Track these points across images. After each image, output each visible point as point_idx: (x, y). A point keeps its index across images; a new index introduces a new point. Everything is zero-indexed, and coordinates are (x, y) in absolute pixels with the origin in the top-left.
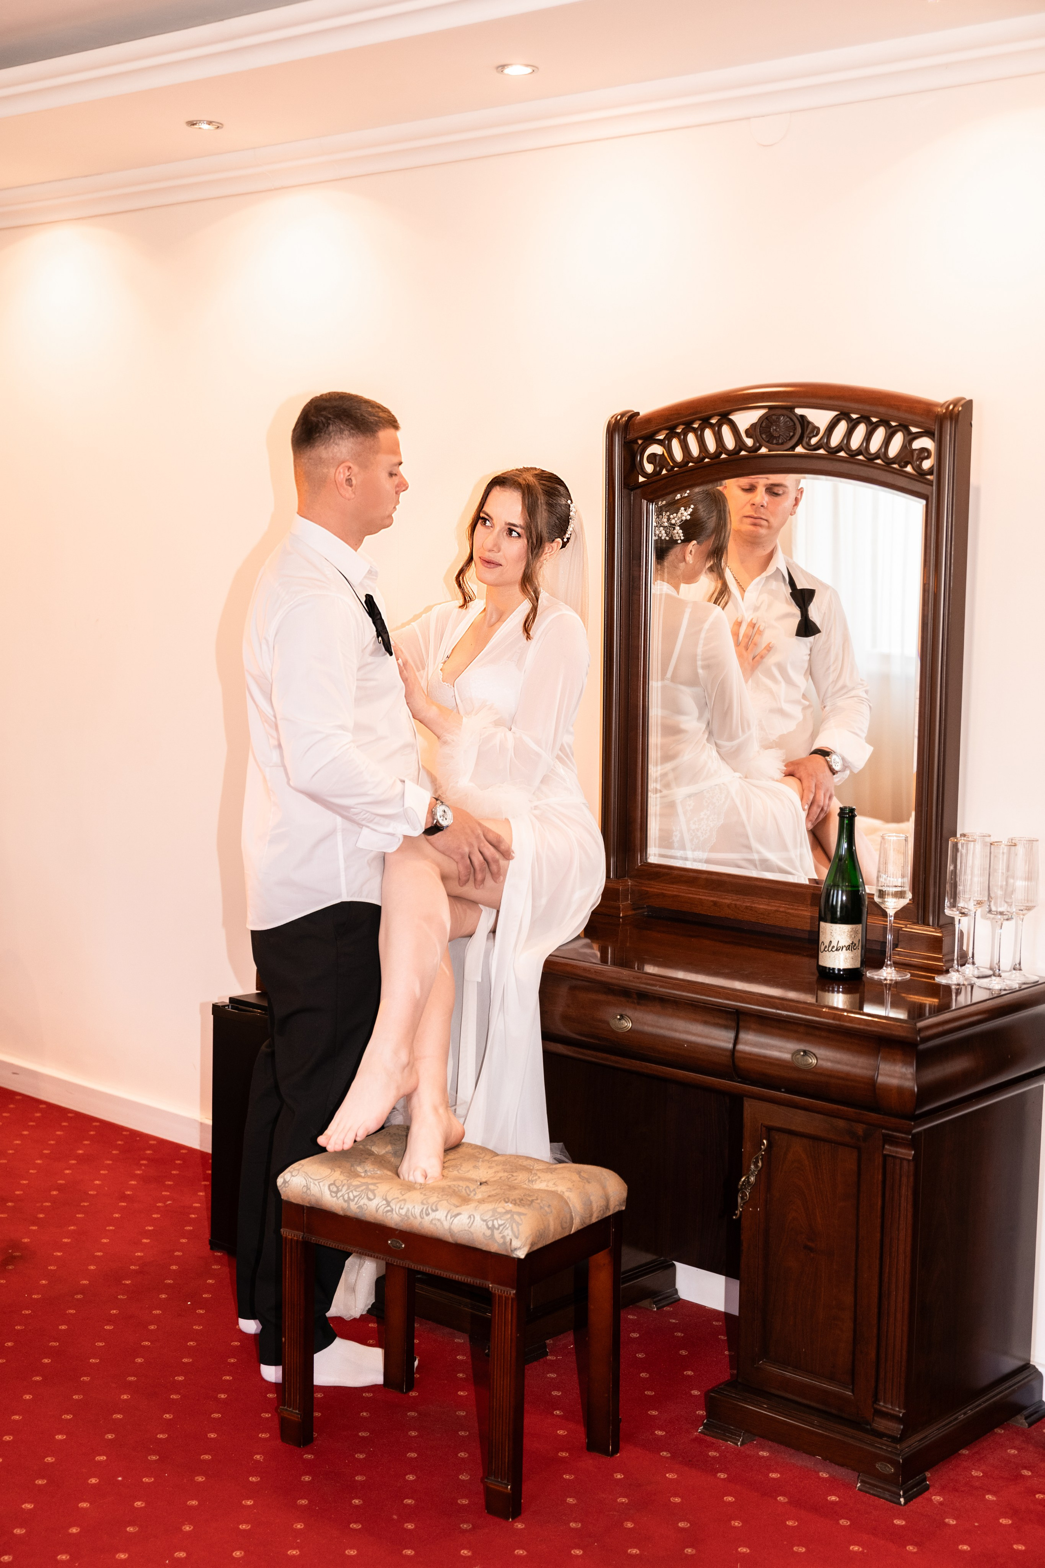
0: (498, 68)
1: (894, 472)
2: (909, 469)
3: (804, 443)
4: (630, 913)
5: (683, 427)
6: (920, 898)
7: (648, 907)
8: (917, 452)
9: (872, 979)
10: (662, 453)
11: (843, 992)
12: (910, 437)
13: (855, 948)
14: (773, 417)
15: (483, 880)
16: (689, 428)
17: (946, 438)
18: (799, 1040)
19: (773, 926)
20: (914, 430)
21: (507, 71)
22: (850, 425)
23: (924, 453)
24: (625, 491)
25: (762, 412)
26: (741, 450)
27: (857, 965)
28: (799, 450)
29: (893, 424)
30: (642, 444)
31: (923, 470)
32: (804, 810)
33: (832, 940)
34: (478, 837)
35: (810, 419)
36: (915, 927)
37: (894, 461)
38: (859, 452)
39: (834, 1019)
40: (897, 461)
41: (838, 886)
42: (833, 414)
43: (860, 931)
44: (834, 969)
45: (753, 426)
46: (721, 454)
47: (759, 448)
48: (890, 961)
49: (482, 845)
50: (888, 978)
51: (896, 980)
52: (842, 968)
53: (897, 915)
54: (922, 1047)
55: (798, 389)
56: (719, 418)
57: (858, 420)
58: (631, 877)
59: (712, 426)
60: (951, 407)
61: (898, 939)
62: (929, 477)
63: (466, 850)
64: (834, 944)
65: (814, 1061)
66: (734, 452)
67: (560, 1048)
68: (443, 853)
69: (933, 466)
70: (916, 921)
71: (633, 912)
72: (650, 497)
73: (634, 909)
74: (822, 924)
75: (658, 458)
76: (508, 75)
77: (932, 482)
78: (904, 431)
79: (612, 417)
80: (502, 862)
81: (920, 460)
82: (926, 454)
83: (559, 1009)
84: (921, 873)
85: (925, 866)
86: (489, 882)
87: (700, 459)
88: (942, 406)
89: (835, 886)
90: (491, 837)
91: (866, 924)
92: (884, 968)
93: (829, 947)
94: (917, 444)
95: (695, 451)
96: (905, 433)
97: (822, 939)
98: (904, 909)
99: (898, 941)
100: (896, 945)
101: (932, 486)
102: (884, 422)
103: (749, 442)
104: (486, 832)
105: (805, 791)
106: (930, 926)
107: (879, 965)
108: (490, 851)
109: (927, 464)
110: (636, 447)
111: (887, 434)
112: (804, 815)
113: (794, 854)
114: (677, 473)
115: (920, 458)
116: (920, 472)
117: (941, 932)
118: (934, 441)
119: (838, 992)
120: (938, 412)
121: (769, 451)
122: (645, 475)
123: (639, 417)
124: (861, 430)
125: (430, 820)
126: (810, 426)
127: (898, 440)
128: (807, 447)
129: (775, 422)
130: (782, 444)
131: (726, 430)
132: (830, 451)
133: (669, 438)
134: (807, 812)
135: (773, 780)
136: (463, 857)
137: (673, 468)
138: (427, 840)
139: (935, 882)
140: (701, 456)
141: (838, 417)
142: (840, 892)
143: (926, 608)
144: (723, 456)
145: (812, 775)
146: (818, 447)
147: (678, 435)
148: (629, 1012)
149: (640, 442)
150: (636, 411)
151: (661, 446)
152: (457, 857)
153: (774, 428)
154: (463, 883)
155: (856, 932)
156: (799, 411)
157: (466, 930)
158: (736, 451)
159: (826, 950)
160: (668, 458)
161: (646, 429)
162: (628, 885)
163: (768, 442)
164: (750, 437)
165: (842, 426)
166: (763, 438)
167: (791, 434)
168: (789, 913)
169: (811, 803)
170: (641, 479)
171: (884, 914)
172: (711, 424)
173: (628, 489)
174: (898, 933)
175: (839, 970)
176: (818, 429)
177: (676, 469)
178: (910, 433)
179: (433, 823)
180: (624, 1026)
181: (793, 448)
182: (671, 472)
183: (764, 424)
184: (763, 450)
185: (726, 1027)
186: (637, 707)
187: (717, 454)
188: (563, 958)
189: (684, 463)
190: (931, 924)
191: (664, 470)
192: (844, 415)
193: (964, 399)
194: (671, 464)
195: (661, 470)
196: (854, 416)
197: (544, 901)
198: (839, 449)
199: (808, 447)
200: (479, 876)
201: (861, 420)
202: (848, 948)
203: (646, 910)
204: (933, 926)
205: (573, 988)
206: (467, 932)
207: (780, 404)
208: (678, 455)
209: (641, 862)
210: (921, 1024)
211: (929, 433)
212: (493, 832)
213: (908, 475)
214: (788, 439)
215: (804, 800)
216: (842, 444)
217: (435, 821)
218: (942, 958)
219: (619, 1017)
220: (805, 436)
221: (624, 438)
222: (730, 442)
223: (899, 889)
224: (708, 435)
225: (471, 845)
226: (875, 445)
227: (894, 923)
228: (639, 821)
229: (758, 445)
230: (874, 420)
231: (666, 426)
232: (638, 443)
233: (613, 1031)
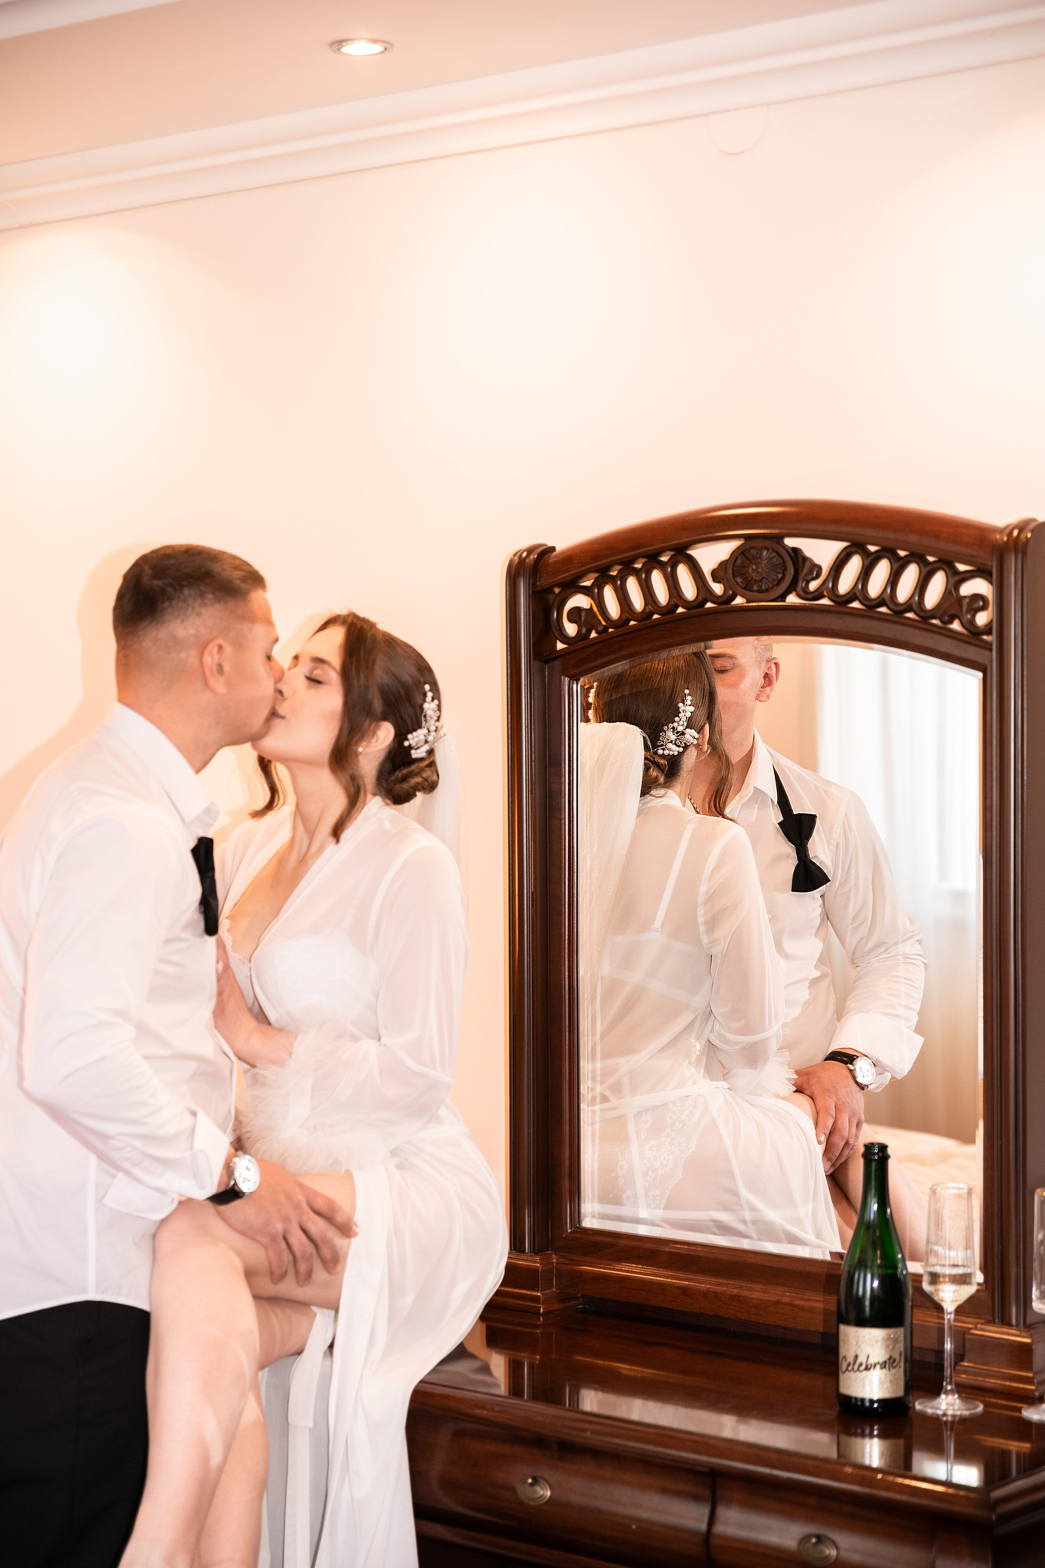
0: (332, 44)
1: (934, 630)
2: (956, 626)
3: (799, 588)
4: (556, 1306)
5: (619, 567)
6: (996, 1284)
7: (583, 1296)
8: (967, 600)
9: (923, 1416)
10: (589, 607)
11: (878, 1436)
12: (957, 578)
13: (894, 1365)
14: (752, 551)
15: (309, 1274)
16: (628, 569)
17: (1009, 579)
18: (809, 1519)
19: (773, 1326)
20: (962, 567)
21: (346, 49)
22: (867, 562)
23: (977, 602)
24: (536, 664)
25: (734, 544)
26: (705, 601)
27: (900, 1393)
28: (792, 599)
29: (931, 559)
30: (560, 593)
31: (977, 627)
32: (819, 1142)
33: (858, 1352)
34: (297, 1206)
35: (807, 553)
36: (990, 1328)
37: (933, 614)
38: (881, 601)
39: (861, 1484)
40: (938, 615)
41: (866, 1267)
42: (839, 546)
43: (902, 1338)
44: (863, 1400)
45: (723, 565)
46: (677, 606)
47: (733, 598)
48: (951, 1383)
49: (305, 1218)
50: (950, 1412)
51: (961, 1415)
52: (875, 1398)
53: (959, 1310)
54: (1000, 1531)
55: (787, 509)
56: (672, 553)
57: (878, 554)
58: (557, 1251)
59: (662, 566)
60: (1015, 533)
61: (964, 1347)
62: (985, 637)
63: (279, 1227)
64: (862, 1359)
65: (833, 1553)
66: (695, 603)
67: (441, 1531)
68: (243, 1233)
69: (991, 622)
70: (990, 1318)
71: (561, 1306)
72: (573, 672)
73: (562, 1301)
74: (843, 1328)
75: (583, 614)
76: (348, 54)
77: (991, 644)
78: (947, 569)
79: (515, 555)
80: (339, 1241)
81: (973, 612)
82: (981, 604)
83: (436, 1468)
84: (996, 1241)
85: (1002, 1233)
86: (320, 1274)
87: (646, 615)
88: (1001, 531)
89: (862, 1264)
90: (319, 1204)
91: (912, 1323)
92: (943, 1396)
93: (854, 1363)
94: (968, 589)
95: (638, 602)
96: (949, 573)
97: (842, 1352)
98: (971, 1300)
99: (964, 1350)
100: (959, 1357)
101: (991, 650)
102: (917, 557)
103: (718, 589)
104: (311, 1199)
105: (820, 1114)
106: (1010, 1325)
107: (935, 1391)
108: (317, 1226)
109: (982, 619)
110: (551, 597)
111: (922, 575)
112: (820, 1150)
113: (804, 1211)
114: (613, 637)
115: (972, 609)
116: (972, 629)
117: (1031, 1337)
118: (991, 583)
119: (871, 1436)
120: (997, 540)
121: (747, 602)
122: (565, 639)
123: (555, 553)
124: (882, 570)
125: (225, 1179)
126: (807, 565)
127: (937, 585)
128: (803, 594)
129: (754, 558)
130: (767, 590)
131: (683, 572)
132: (839, 600)
133: (599, 585)
134: (824, 1145)
135: (777, 1096)
136: (273, 1239)
137: (606, 628)
138: (219, 1214)
139: (1017, 1257)
140: (647, 610)
141: (848, 550)
142: (869, 1277)
143: (989, 834)
144: (680, 610)
145: (829, 1091)
146: (818, 595)
147: (612, 580)
148: (546, 1473)
149: (557, 590)
150: (550, 545)
151: (588, 595)
152: (264, 1239)
153: (754, 567)
154: (278, 1278)
155: (895, 1341)
156: (790, 542)
157: (293, 1346)
158: (699, 603)
159: (850, 1368)
160: (598, 613)
161: (565, 571)
162: (552, 1263)
163: (745, 588)
164: (719, 582)
165: (855, 564)
166: (737, 583)
167: (780, 576)
168: (797, 1306)
169: (830, 1133)
170: (560, 646)
171: (939, 1308)
172: (661, 563)
173: (541, 660)
174: (964, 1338)
175: (872, 1401)
176: (819, 568)
177: (610, 630)
178: (956, 572)
179: (228, 1184)
180: (538, 1495)
181: (783, 597)
182: (604, 635)
183: (739, 561)
184: (739, 601)
185: (696, 1498)
186: (560, 987)
187: (671, 608)
188: (444, 1386)
189: (623, 622)
190: (1014, 1322)
191: (594, 632)
192: (856, 547)
193: (1034, 520)
194: (604, 623)
195: (589, 632)
196: (872, 548)
197: (409, 1299)
198: (852, 596)
199: (805, 594)
200: (303, 1268)
201: (883, 553)
202: (883, 1365)
203: (581, 1301)
204: (1017, 1325)
205: (459, 1434)
206: (295, 1348)
207: (762, 531)
208: (613, 609)
209: (571, 1228)
210: (997, 1494)
211: (982, 572)
212: (323, 1196)
213: (954, 635)
214: (775, 583)
215: (820, 1128)
216: (855, 590)
217: (232, 1183)
218: (1033, 1378)
219: (530, 1481)
220: (801, 579)
221: (533, 585)
222: (689, 589)
223: (960, 1271)
224: (657, 579)
225: (286, 1220)
226: (904, 590)
227: (955, 1320)
228: (567, 1163)
229: (731, 592)
230: (902, 553)
231: (595, 567)
232: (554, 592)
233: (522, 1504)
